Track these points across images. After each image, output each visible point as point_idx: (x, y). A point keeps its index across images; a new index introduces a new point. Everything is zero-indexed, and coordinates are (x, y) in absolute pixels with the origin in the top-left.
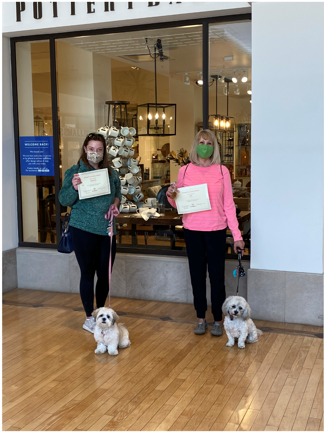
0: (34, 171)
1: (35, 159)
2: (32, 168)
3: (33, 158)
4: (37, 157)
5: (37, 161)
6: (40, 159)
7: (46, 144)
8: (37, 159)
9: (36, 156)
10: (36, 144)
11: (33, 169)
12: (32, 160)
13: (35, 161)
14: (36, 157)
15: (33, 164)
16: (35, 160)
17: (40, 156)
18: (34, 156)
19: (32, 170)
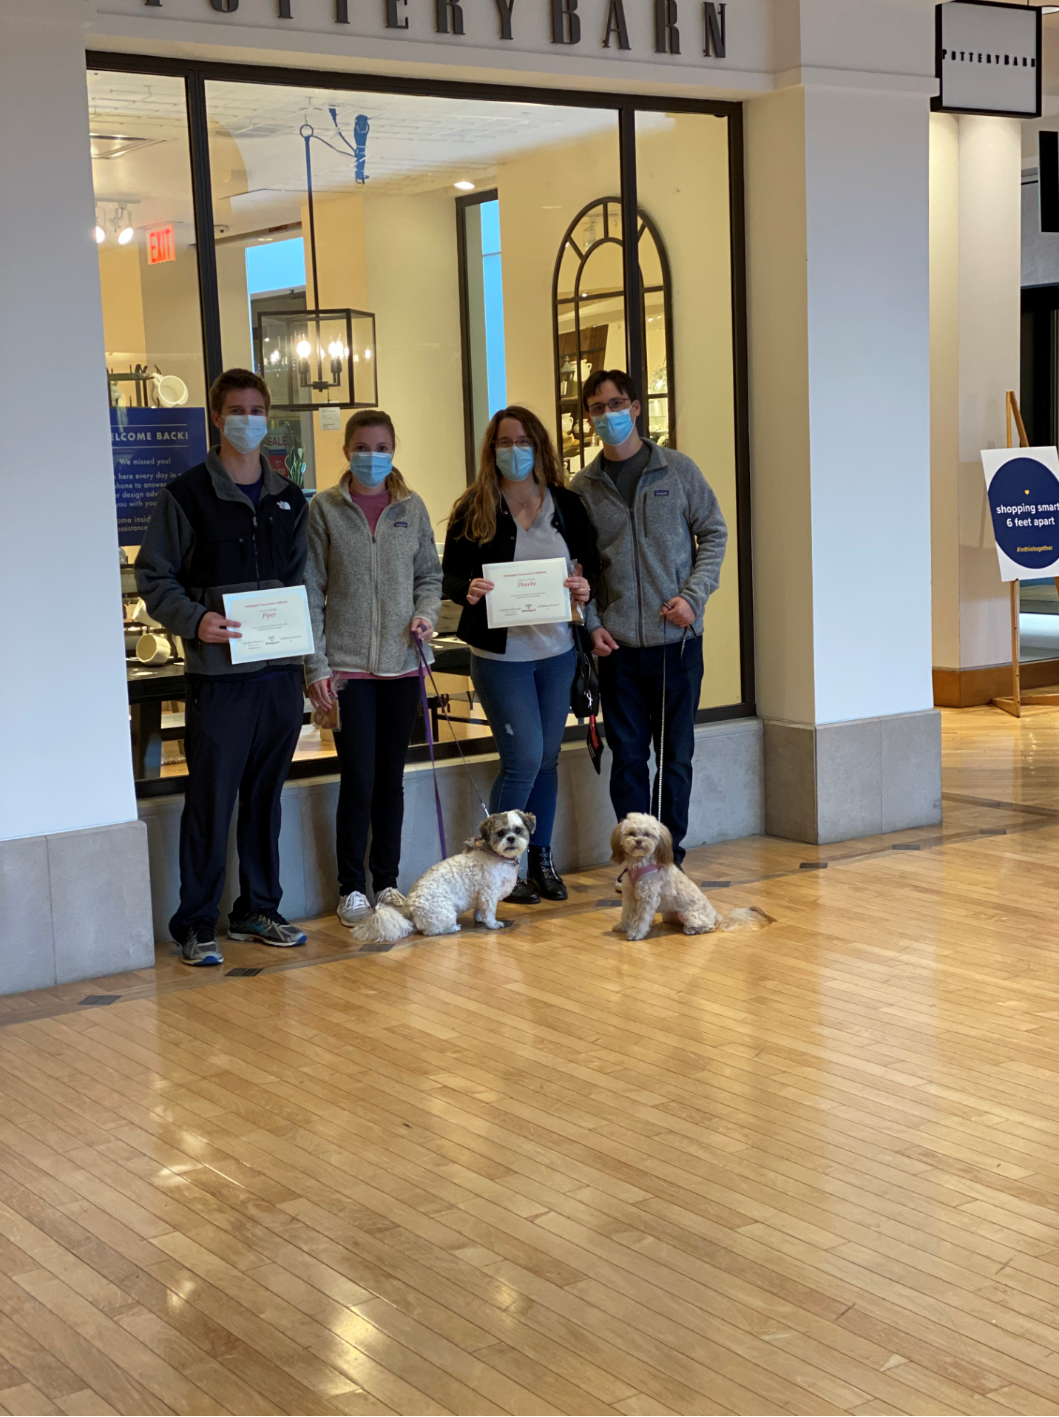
0: (135, 529)
1: (138, 486)
2: (130, 521)
3: (131, 486)
4: (148, 481)
5: (148, 495)
6: (157, 485)
7: (180, 436)
8: (146, 486)
9: (144, 476)
10: (141, 436)
11: (133, 524)
12: (129, 491)
13: (138, 496)
14: (142, 481)
15: (132, 505)
16: (138, 491)
17: (159, 476)
18: (137, 477)
19: (129, 525)
